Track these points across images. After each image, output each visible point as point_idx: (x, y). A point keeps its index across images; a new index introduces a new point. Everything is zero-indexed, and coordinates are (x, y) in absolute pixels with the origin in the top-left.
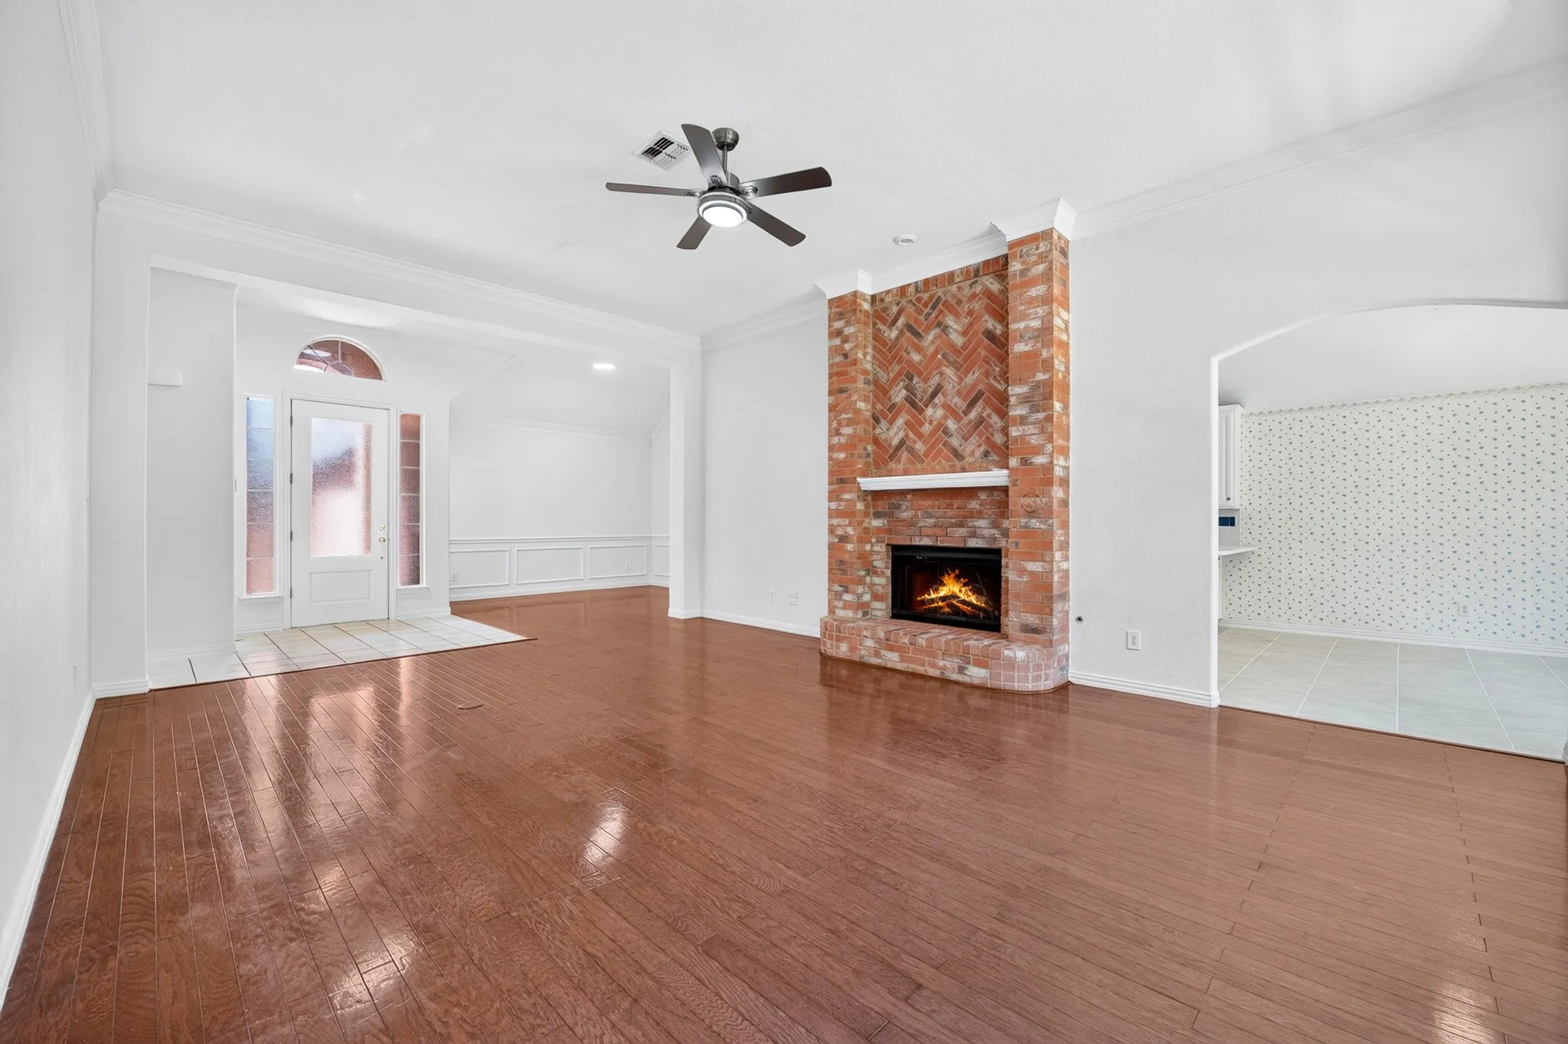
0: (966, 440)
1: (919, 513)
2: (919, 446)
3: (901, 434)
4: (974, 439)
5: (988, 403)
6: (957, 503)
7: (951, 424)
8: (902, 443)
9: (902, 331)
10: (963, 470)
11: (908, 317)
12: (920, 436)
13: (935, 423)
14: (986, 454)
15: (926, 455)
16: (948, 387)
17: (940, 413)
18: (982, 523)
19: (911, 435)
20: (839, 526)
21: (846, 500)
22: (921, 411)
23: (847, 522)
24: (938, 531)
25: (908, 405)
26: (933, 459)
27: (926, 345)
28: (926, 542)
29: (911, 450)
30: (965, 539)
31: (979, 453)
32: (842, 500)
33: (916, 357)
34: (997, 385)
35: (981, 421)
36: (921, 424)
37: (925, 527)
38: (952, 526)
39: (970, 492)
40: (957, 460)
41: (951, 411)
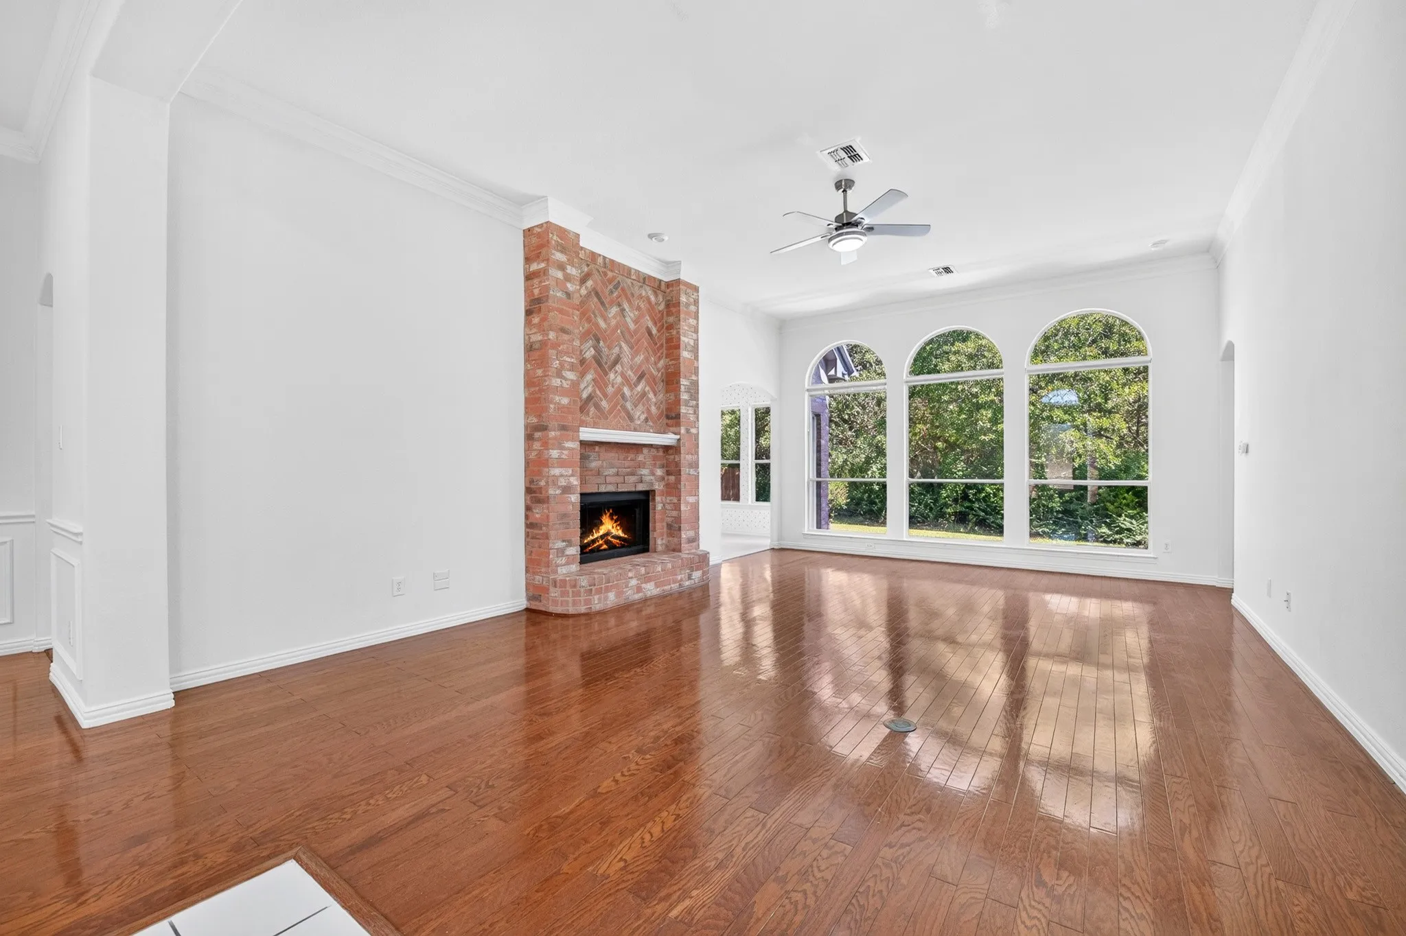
0: (636, 407)
1: (605, 464)
2: (604, 404)
3: (590, 389)
4: (640, 407)
5: (648, 383)
6: (631, 456)
7: (626, 390)
8: (590, 398)
9: (590, 292)
10: (635, 430)
11: (595, 282)
12: (605, 395)
13: (616, 386)
14: (646, 420)
15: (610, 412)
16: (625, 360)
17: (619, 379)
18: (645, 472)
19: (598, 392)
20: (562, 475)
21: (568, 449)
22: (606, 374)
23: (571, 472)
24: (620, 479)
25: (596, 365)
26: (615, 417)
27: (610, 316)
28: (611, 488)
29: (597, 407)
30: (635, 485)
31: (643, 417)
32: (563, 448)
33: (603, 324)
34: (653, 372)
35: (644, 394)
36: (606, 386)
37: (609, 475)
38: (628, 474)
39: (637, 447)
40: (629, 422)
41: (626, 380)
